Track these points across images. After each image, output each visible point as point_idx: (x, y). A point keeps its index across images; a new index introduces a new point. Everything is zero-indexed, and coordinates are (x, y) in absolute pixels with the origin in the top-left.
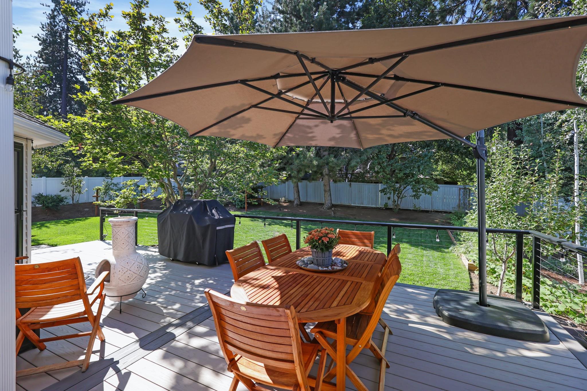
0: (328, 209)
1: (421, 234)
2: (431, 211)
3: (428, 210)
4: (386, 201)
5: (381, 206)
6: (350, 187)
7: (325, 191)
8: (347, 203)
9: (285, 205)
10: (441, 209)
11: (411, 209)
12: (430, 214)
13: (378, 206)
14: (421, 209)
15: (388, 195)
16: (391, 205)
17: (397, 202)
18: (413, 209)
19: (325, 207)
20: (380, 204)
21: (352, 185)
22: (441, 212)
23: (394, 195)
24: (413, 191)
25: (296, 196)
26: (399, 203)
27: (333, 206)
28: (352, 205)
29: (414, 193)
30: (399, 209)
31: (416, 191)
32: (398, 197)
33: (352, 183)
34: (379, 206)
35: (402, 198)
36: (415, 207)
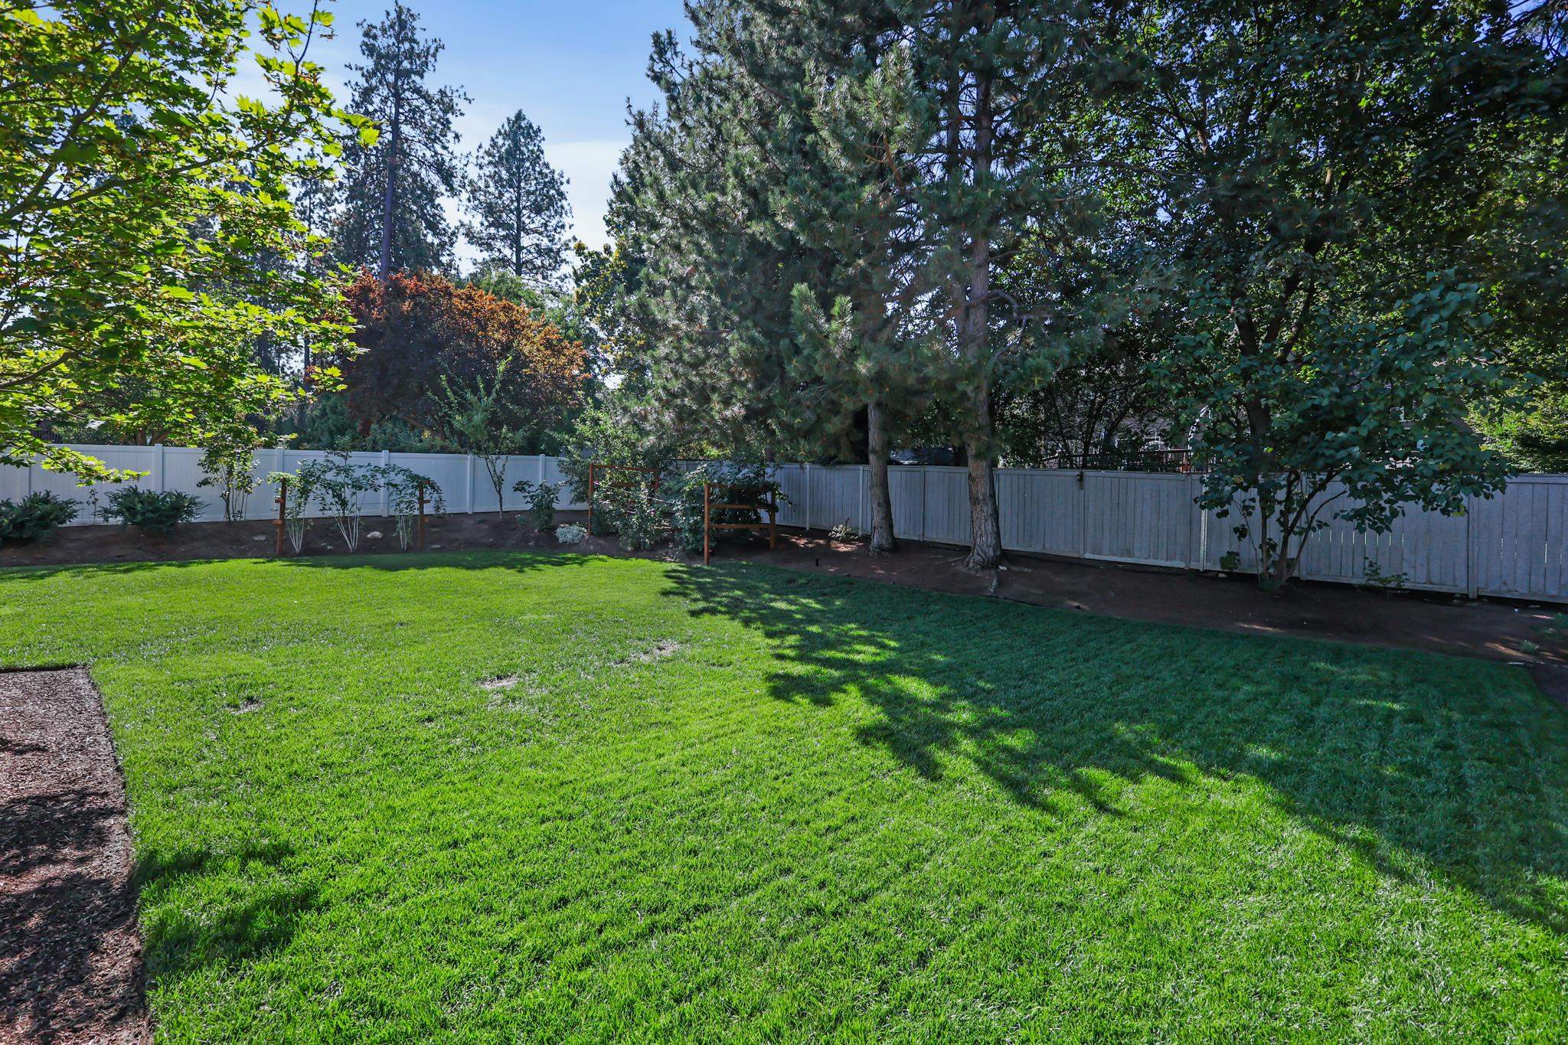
0: (983, 568)
1: (1391, 714)
2: (1465, 598)
3: (1445, 589)
4: (1229, 544)
5: (1209, 566)
6: (1081, 487)
7: (974, 500)
8: (1065, 550)
9: (843, 548)
10: (1521, 591)
11: (1354, 581)
12: (1457, 610)
13: (1194, 565)
14: (1407, 585)
15: (1236, 517)
16: (1250, 557)
17: (1279, 550)
18: (1363, 581)
19: (976, 557)
20: (1204, 556)
21: (1086, 480)
22: (1524, 604)
23: (1265, 518)
24: (1355, 494)
25: (878, 519)
26: (1292, 553)
27: (1006, 556)
28: (1088, 556)
29: (1361, 503)
30: (1296, 581)
31: (1370, 493)
32: (1288, 531)
33: (1088, 473)
34: (1201, 565)
35: (1305, 532)
36: (1375, 572)
